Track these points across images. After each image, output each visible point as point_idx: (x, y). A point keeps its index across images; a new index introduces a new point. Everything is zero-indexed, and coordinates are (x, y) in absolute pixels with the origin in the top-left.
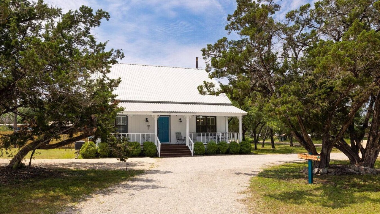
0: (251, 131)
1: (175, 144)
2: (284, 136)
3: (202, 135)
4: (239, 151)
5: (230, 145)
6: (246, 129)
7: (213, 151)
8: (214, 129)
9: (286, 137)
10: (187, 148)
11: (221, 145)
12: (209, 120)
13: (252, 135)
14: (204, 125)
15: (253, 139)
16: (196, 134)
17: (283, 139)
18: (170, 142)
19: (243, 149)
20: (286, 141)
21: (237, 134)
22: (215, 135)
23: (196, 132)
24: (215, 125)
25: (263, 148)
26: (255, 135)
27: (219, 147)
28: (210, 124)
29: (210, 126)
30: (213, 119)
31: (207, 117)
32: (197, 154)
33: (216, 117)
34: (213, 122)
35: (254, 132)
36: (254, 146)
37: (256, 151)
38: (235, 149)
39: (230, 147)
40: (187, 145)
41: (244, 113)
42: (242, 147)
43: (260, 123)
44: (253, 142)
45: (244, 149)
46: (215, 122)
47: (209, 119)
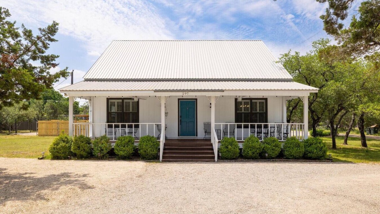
0: (328, 121)
1: (203, 138)
2: (375, 128)
3: (244, 126)
4: (301, 155)
5: (286, 144)
6: (319, 118)
7: (253, 153)
8: (264, 117)
9: (377, 129)
10: (211, 147)
11: (268, 144)
12: (256, 105)
13: (328, 126)
14: (248, 112)
15: (329, 131)
16: (235, 124)
17: (372, 131)
18: (197, 136)
19: (310, 152)
20: (377, 134)
21: (301, 125)
22: (266, 127)
23: (235, 123)
24: (265, 111)
25: (346, 146)
26: (332, 126)
27: (264, 147)
28: (258, 111)
29: (258, 113)
30: (263, 103)
31: (253, 101)
32: (223, 158)
33: (266, 99)
34: (263, 107)
35: (332, 123)
36: (331, 142)
37: (336, 153)
38: (294, 151)
39: (285, 147)
40: (211, 143)
41: (313, 90)
42: (309, 149)
43: (343, 108)
44: (329, 135)
45: (313, 153)
46: (265, 107)
47: (256, 103)
